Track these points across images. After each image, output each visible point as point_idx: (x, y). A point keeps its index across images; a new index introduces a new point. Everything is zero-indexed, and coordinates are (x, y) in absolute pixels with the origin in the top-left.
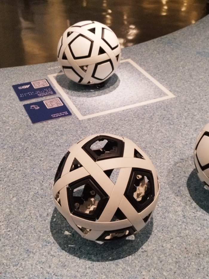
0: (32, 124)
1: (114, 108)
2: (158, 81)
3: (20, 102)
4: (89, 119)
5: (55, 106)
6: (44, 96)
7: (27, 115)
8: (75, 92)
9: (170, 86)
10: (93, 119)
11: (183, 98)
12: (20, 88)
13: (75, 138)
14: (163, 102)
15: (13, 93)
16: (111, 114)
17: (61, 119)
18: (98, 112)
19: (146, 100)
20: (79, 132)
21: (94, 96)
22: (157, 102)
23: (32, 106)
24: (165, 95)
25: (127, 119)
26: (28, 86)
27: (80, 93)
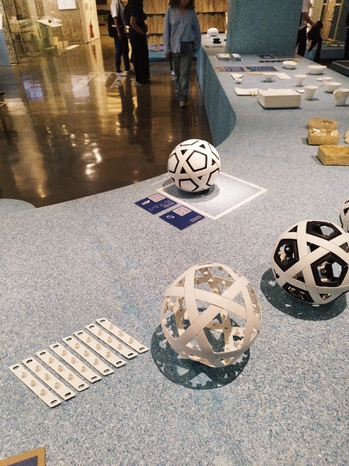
0: (180, 231)
1: (232, 206)
2: (244, 180)
3: (153, 215)
4: (221, 218)
5: (186, 213)
6: (169, 207)
7: (169, 224)
8: (191, 200)
9: (256, 183)
10: (224, 217)
11: (275, 190)
12: (143, 204)
13: (224, 234)
14: (262, 195)
15: (141, 209)
16: (234, 211)
17: (199, 222)
18: (223, 211)
19: (249, 197)
20: (223, 229)
21: (208, 200)
22: (259, 196)
23: (167, 217)
24: (260, 190)
25: (249, 213)
26: (148, 202)
27: (195, 200)
